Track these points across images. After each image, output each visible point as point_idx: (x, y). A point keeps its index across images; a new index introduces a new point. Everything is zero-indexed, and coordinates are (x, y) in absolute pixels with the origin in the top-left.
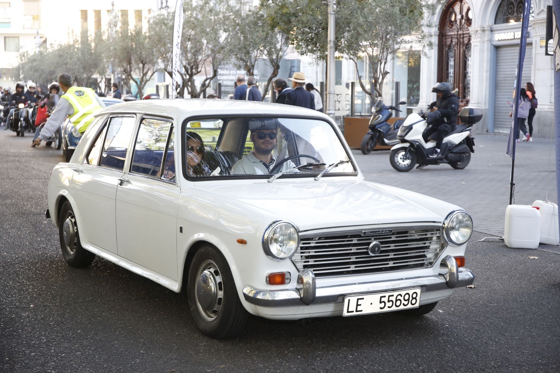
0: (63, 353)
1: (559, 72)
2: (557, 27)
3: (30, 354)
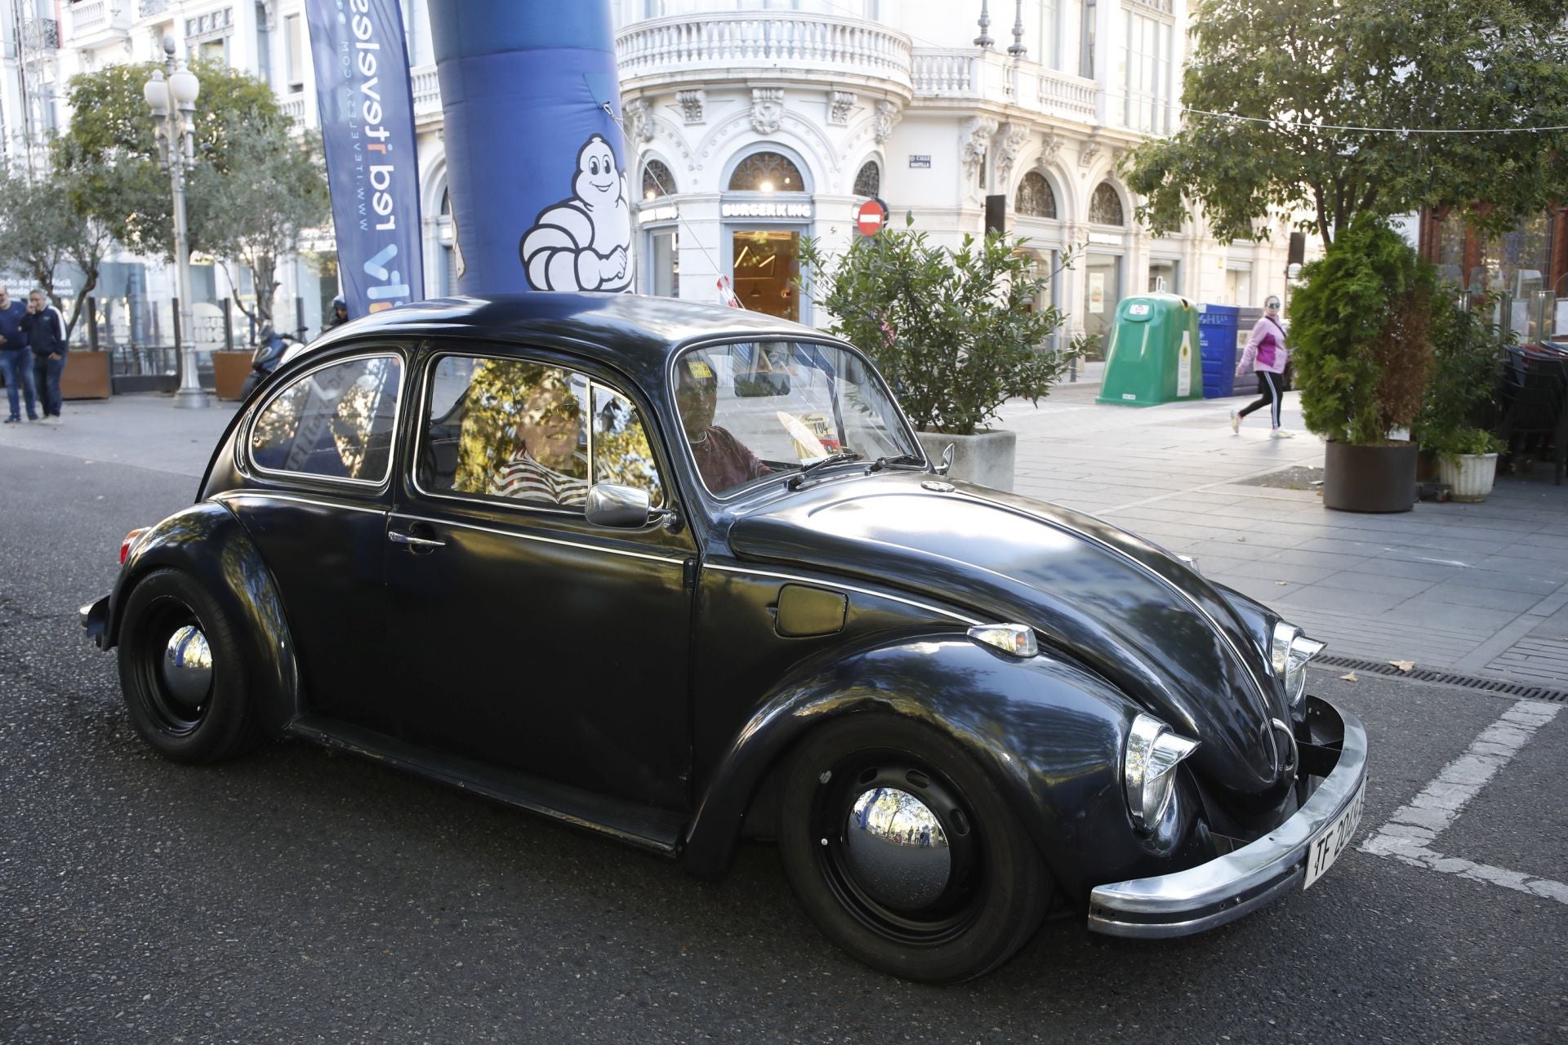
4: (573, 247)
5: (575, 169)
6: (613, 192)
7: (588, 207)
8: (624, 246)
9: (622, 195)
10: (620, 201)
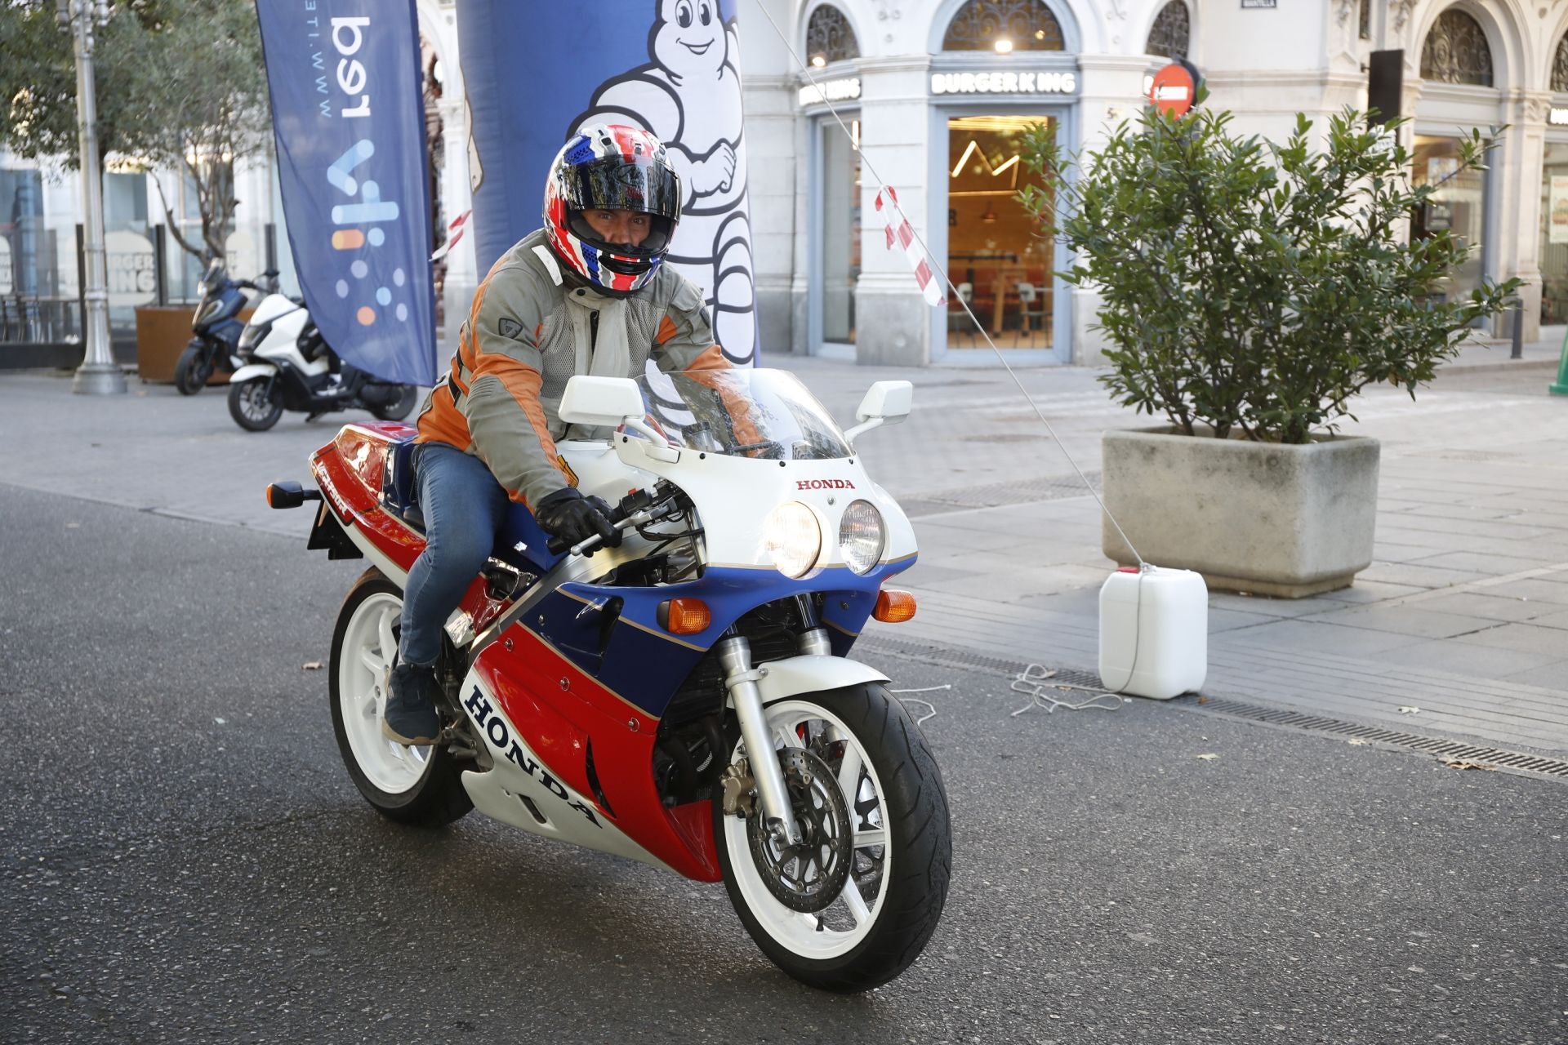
1: (478, 193)
5: (654, 19)
6: (715, 55)
7: (674, 78)
8: (732, 142)
9: (729, 59)
10: (726, 68)
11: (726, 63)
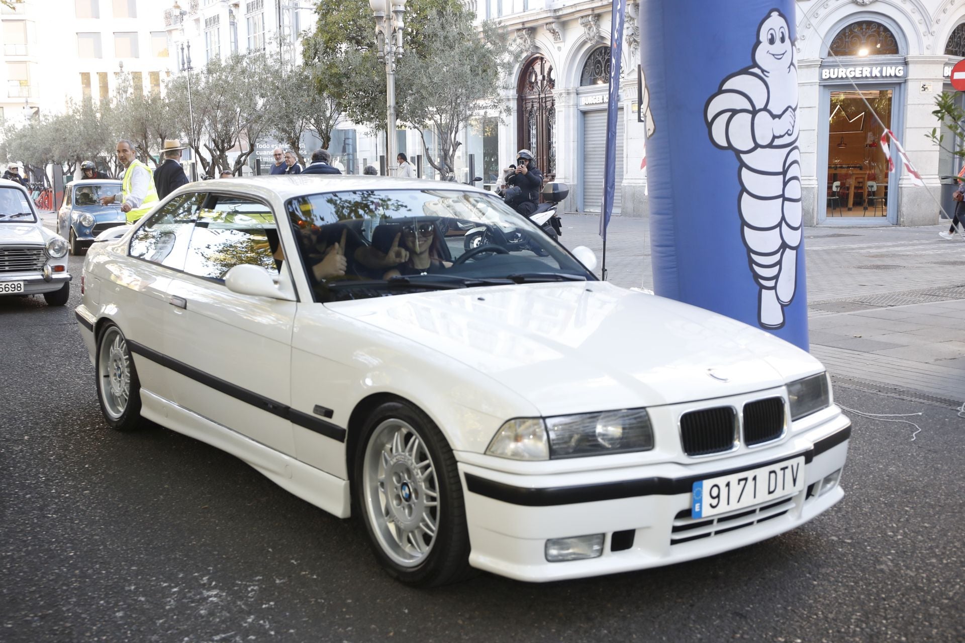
0: (65, 492)
1: (651, 138)
2: (646, 87)
3: (24, 496)
4: (750, 108)
5: (755, 41)
6: (787, 60)
7: (765, 73)
8: (794, 107)
9: (794, 61)
10: (792, 67)
11: (792, 64)
